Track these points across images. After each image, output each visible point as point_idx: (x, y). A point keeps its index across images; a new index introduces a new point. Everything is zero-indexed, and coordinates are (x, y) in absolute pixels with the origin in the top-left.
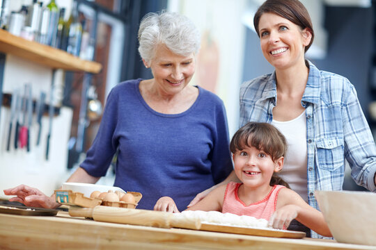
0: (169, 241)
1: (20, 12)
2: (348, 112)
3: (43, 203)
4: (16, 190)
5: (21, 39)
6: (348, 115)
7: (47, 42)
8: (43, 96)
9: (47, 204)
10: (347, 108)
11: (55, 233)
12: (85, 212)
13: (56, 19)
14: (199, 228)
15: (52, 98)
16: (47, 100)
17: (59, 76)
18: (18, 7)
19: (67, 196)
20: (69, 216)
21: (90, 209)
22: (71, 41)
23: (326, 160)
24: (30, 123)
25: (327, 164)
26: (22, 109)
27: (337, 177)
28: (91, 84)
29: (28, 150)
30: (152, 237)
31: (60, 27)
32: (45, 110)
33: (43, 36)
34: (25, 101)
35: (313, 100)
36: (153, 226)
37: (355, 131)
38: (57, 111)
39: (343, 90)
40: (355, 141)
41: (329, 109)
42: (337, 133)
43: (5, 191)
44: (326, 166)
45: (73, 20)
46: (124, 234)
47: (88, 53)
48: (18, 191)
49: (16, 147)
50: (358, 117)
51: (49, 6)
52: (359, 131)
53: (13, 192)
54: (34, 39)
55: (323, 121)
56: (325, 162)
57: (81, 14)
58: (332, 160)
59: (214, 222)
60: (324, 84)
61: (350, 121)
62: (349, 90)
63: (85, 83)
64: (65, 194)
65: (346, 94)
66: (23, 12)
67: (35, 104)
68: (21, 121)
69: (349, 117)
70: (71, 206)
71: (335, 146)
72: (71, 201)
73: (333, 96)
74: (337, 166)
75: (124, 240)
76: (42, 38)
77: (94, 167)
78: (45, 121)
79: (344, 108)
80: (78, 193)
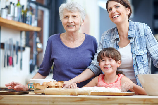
0: (78, 101)
1: (5, 8)
2: (147, 38)
3: (22, 88)
4: (10, 84)
5: (7, 20)
6: (148, 39)
7: (18, 20)
8: (18, 43)
9: (24, 89)
10: (147, 37)
11: (30, 101)
12: (41, 91)
13: (20, 10)
14: (90, 94)
15: (21, 43)
16: (19, 45)
17: (24, 34)
18: (4, 6)
19: (33, 85)
20: (34, 93)
21: (43, 90)
22: (27, 19)
23: (141, 60)
24: (13, 55)
25: (141, 62)
26: (9, 49)
27: (146, 66)
28: (37, 36)
29: (13, 66)
30: (71, 100)
31: (23, 13)
32: (19, 49)
33: (16, 18)
34: (10, 46)
35: (132, 36)
36: (70, 95)
37: (152, 45)
38: (24, 49)
39: (144, 29)
40: (152, 50)
41: (139, 38)
42: (143, 48)
43: (6, 85)
44: (141, 63)
45: (27, 10)
46: (59, 100)
47: (35, 23)
48: (11, 84)
49: (8, 65)
50: (152, 40)
51: (17, 5)
52: (154, 45)
53: (9, 85)
54: (12, 20)
55: (137, 44)
56: (140, 61)
57: (31, 7)
58: (143, 60)
59: (96, 91)
60: (136, 28)
61: (149, 41)
62: (147, 28)
63: (34, 36)
64: (32, 84)
65: (146, 30)
66: (7, 8)
67: (14, 46)
68: (9, 54)
69: (148, 40)
70: (35, 89)
71: (144, 53)
72: (35, 87)
73: (140, 32)
74: (145, 62)
75: (59, 102)
76: (15, 19)
77: (43, 72)
78: (19, 53)
79: (146, 36)
80: (38, 84)
